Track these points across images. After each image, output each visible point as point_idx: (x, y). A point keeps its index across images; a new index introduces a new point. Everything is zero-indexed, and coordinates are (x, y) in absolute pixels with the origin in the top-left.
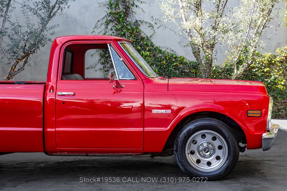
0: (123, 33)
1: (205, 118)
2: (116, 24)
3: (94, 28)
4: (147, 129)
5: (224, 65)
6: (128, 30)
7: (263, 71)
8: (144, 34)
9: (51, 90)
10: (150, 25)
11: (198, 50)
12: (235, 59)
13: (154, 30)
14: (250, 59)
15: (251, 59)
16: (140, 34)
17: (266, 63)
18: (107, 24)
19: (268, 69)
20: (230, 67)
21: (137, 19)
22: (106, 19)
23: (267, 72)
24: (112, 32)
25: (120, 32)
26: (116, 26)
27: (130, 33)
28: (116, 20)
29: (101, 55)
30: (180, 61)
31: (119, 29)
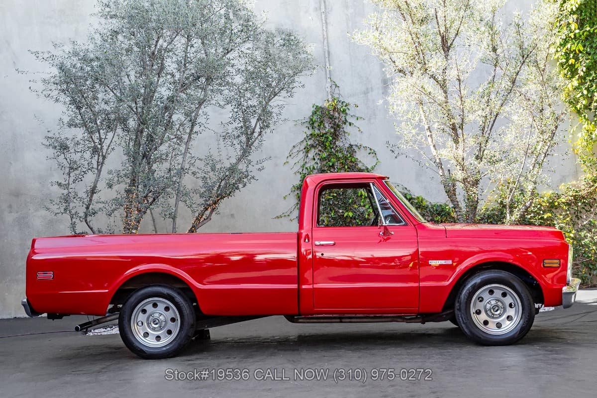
0: (331, 164)
1: (493, 270)
2: (320, 151)
3: (287, 157)
4: (423, 284)
5: (484, 209)
6: (338, 159)
7: (542, 218)
8: (362, 165)
9: (307, 239)
10: (370, 151)
11: (454, 187)
12: (507, 200)
13: (377, 159)
14: (528, 199)
15: (530, 199)
16: (357, 164)
17: (546, 205)
18: (307, 150)
19: (549, 215)
20: (492, 212)
21: (352, 143)
22: (305, 144)
23: (547, 219)
24: (314, 162)
25: (327, 163)
26: (320, 153)
27: (342, 163)
28: (320, 144)
29: (299, 197)
30: (417, 204)
31: (325, 158)
